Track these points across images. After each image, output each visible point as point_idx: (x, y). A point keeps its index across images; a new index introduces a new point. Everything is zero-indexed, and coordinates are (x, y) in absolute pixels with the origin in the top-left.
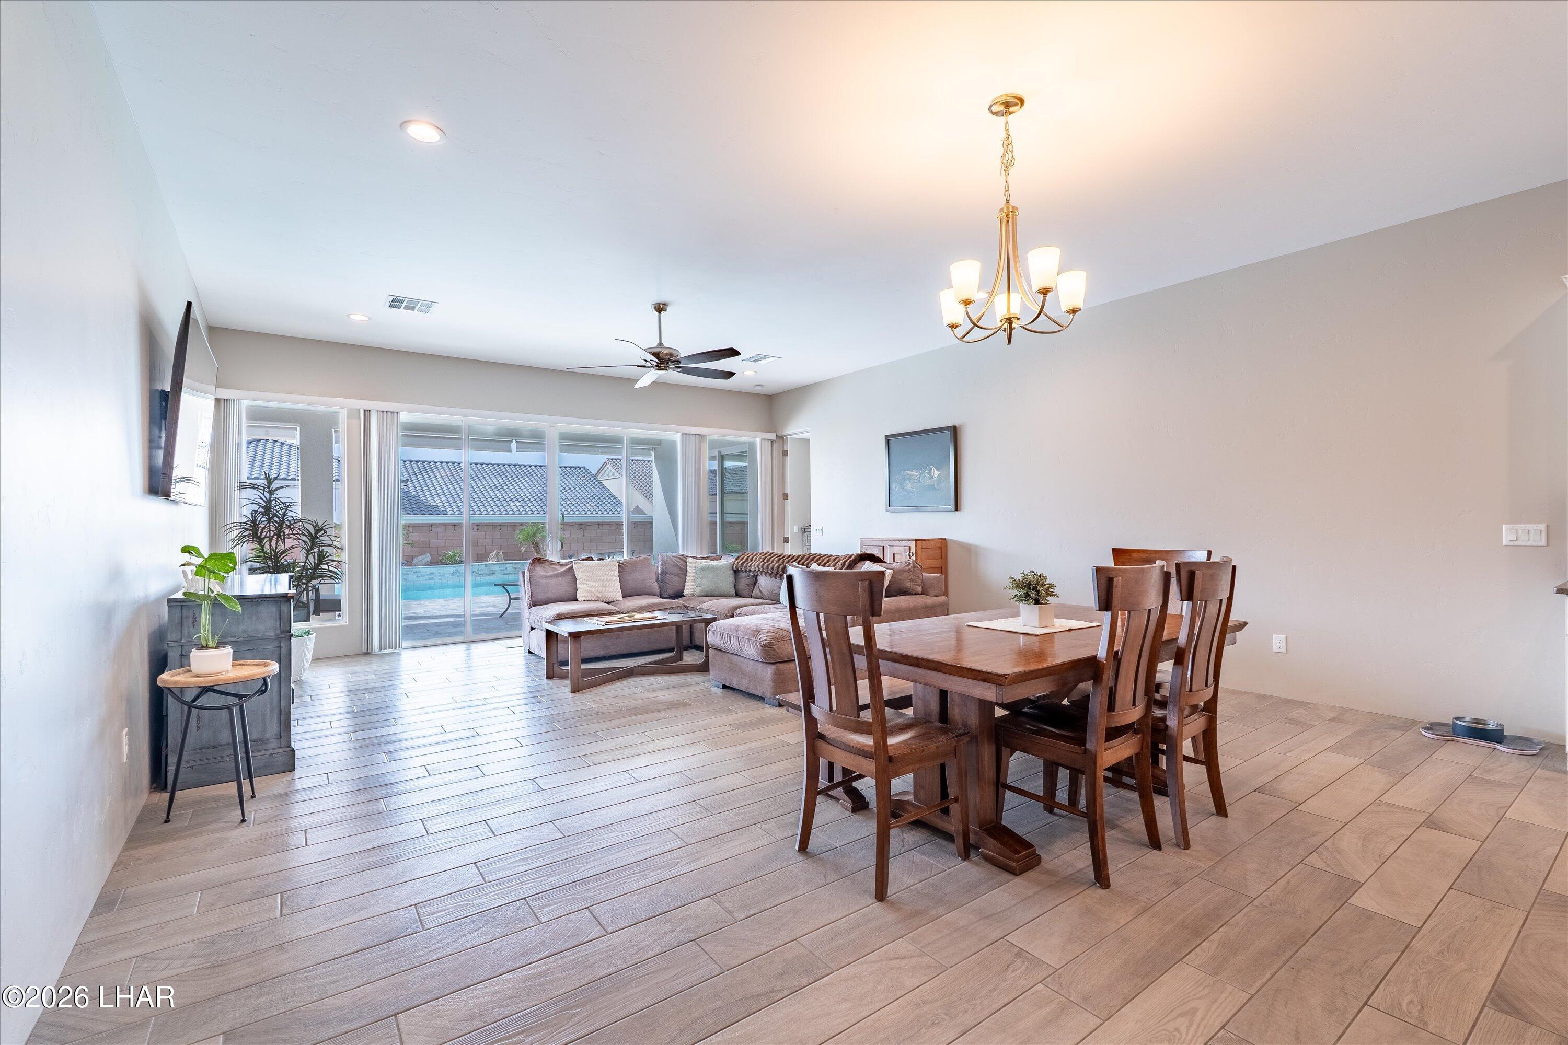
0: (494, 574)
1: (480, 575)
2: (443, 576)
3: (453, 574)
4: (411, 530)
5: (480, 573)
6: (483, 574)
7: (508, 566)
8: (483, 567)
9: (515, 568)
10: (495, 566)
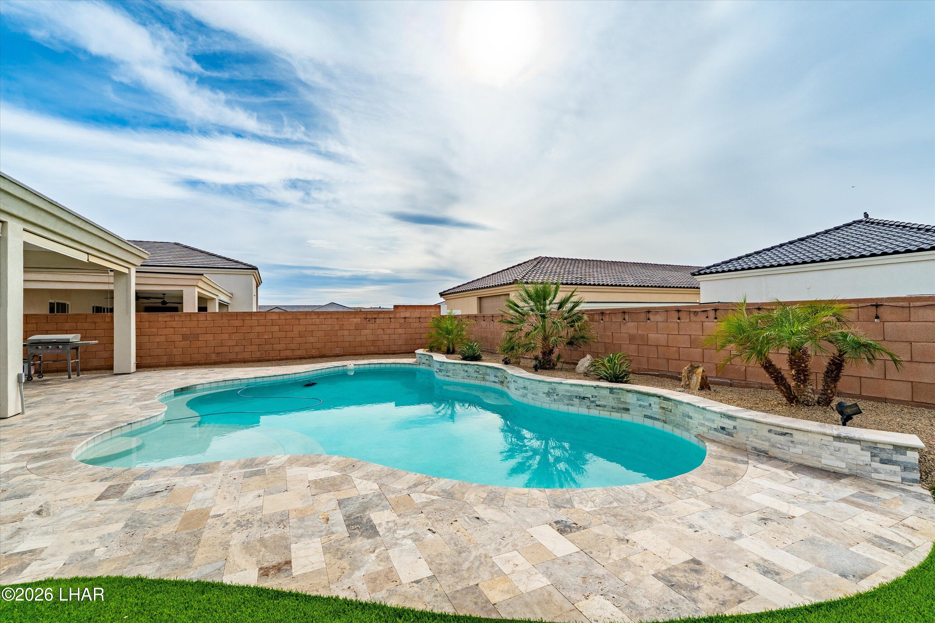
0: (628, 410)
1: (597, 406)
2: (537, 394)
3: (548, 394)
4: (627, 318)
5: (598, 403)
6: (604, 406)
7: (653, 400)
8: (607, 392)
9: (663, 408)
10: (630, 395)
